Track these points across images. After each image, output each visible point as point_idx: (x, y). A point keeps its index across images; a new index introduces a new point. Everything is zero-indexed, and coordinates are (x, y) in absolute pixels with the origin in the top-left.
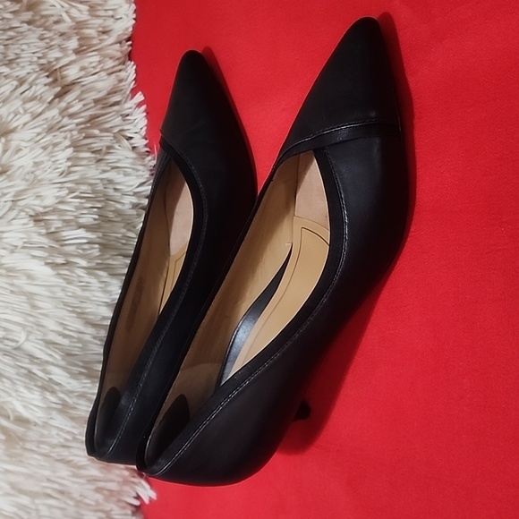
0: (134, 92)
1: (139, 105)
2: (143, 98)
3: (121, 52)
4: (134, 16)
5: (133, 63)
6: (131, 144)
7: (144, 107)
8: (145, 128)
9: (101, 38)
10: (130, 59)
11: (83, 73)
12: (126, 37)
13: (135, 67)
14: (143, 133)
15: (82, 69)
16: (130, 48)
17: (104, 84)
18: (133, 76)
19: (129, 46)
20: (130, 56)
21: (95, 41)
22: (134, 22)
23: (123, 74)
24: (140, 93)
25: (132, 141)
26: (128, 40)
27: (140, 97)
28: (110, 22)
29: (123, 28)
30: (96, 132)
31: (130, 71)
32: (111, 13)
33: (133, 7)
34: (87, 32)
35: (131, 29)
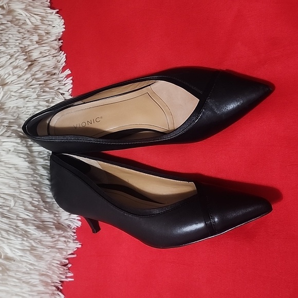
0: (64, 69)
1: (68, 76)
2: (70, 73)
3: (59, 45)
4: (64, 26)
5: (63, 52)
6: (64, 97)
7: (71, 78)
8: (71, 90)
9: (47, 36)
11: (41, 56)
12: (59, 37)
13: (65, 55)
14: (70, 92)
15: (41, 53)
16: (62, 44)
17: (50, 63)
18: (64, 59)
19: (62, 42)
20: (61, 49)
21: (45, 38)
22: (64, 30)
23: (59, 58)
24: (68, 69)
26: (60, 40)
27: (68, 72)
28: (50, 28)
29: (58, 32)
30: (47, 89)
31: (63, 57)
32: (50, 23)
33: (63, 21)
34: (39, 31)
35: (62, 34)
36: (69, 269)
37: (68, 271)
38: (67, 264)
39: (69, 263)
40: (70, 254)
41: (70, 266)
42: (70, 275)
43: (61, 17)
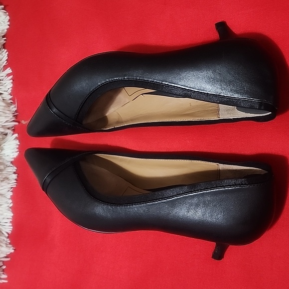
0: (5, 68)
1: (8, 75)
2: (11, 71)
4: (9, 23)
5: (6, 50)
6: (2, 97)
7: (11, 77)
8: (11, 89)
10: (4, 48)
12: (3, 35)
13: (7, 53)
14: (10, 91)
16: (5, 42)
18: (6, 58)
19: (5, 40)
20: (4, 46)
22: (8, 27)
23: (0, 56)
24: (9, 68)
25: (3, 96)
26: (3, 37)
27: (9, 71)
29: (2, 29)
31: (4, 55)
33: (8, 18)
35: (6, 31)
36: (3, 270)
37: (2, 272)
38: (2, 266)
39: (4, 265)
40: (3, 258)
41: (4, 267)
42: (4, 276)
43: (7, 13)
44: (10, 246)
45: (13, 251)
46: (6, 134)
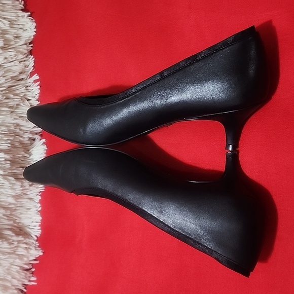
0: (32, 74)
1: (35, 81)
2: (39, 78)
3: (27, 50)
4: (35, 30)
5: (32, 56)
6: (30, 103)
7: (38, 83)
8: (38, 95)
9: (16, 41)
10: (31, 54)
11: (5, 61)
12: (30, 41)
13: (34, 59)
14: (37, 97)
15: (5, 58)
16: (32, 48)
17: (17, 68)
18: (32, 64)
19: (32, 47)
20: (31, 53)
21: (12, 43)
22: (35, 33)
23: (27, 63)
24: (36, 74)
25: (31, 102)
26: (30, 43)
27: (36, 77)
28: (20, 32)
29: (29, 36)
30: (12, 96)
31: (31, 62)
32: (21, 26)
33: (35, 24)
34: (7, 36)
35: (33, 37)
36: (33, 273)
37: (31, 275)
38: (31, 269)
39: (33, 267)
40: (32, 260)
41: (33, 270)
42: (34, 279)
43: (34, 20)
44: (39, 249)
45: (41, 254)
46: (34, 140)
